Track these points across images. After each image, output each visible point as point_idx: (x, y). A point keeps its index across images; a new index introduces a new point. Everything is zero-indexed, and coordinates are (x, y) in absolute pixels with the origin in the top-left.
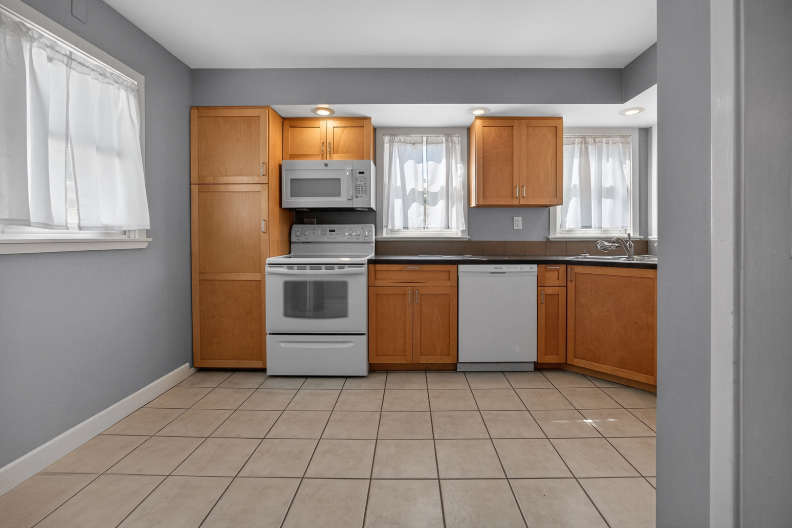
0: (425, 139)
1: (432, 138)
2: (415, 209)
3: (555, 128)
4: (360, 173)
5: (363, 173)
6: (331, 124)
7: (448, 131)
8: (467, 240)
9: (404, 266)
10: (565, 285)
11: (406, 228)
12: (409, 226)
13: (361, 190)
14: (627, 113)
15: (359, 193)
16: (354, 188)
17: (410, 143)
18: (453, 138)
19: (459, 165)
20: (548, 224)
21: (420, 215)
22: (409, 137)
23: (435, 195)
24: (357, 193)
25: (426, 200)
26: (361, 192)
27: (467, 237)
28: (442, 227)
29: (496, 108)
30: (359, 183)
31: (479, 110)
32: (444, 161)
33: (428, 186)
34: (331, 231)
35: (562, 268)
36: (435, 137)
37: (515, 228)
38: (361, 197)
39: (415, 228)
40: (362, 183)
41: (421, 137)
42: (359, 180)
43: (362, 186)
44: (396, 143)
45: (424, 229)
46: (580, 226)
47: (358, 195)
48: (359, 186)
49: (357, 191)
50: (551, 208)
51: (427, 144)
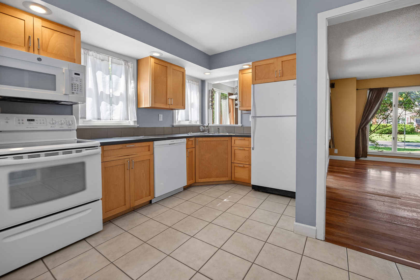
0: (110, 58)
1: (115, 60)
2: (104, 106)
3: (182, 73)
4: (76, 74)
5: (79, 75)
6: (38, 23)
7: (125, 58)
8: (137, 127)
9: (124, 145)
10: (194, 147)
11: (99, 119)
12: (102, 118)
13: (76, 88)
14: (206, 74)
15: (75, 90)
16: (71, 85)
17: (100, 59)
18: (129, 64)
19: (132, 81)
20: (173, 118)
21: (107, 110)
22: (99, 55)
23: (118, 98)
24: (72, 90)
25: (112, 100)
26: (76, 90)
27: (137, 125)
28: (122, 118)
29: (166, 55)
30: (75, 82)
31: (157, 53)
32: (123, 77)
33: (113, 91)
34: (29, 120)
35: (193, 139)
36: (117, 60)
37: (160, 120)
38: (77, 93)
39: (105, 120)
40: (78, 83)
41: (108, 57)
42: (75, 80)
43: (78, 85)
44: (89, 56)
45: (111, 120)
46: (185, 119)
47: (73, 92)
48: (75, 85)
49: (72, 88)
50: (174, 111)
51: (112, 63)
